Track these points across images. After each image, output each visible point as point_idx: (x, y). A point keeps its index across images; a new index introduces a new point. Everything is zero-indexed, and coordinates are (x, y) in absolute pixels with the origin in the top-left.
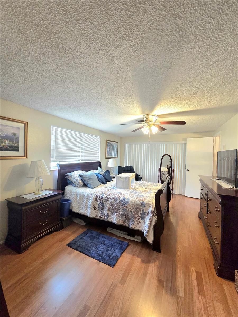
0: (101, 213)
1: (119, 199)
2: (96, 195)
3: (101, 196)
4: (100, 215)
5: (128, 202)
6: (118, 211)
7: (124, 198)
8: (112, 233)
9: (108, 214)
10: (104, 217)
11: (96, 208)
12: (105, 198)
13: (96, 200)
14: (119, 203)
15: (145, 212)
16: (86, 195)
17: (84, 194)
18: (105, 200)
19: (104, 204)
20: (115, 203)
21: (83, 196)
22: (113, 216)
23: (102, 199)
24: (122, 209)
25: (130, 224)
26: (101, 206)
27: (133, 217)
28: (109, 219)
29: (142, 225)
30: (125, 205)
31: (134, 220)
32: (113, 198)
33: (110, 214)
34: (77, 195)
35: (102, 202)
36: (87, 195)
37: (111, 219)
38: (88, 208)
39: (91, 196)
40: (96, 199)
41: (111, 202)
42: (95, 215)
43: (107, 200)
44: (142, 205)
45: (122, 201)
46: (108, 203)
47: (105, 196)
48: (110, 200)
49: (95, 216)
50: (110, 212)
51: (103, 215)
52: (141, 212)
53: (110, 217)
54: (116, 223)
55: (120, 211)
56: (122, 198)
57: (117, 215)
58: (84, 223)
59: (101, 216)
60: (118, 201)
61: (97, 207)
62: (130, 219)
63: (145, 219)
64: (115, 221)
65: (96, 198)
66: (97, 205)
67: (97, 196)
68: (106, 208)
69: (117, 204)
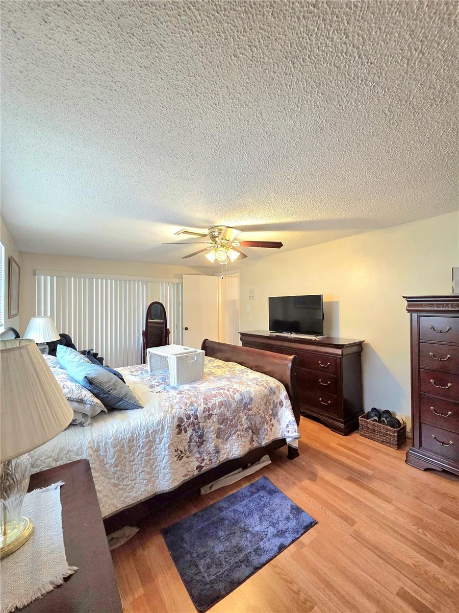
0: (199, 456)
1: (234, 399)
2: (176, 419)
3: (190, 413)
4: (198, 464)
5: (251, 399)
6: (239, 427)
7: (241, 395)
9: (216, 447)
10: (210, 460)
11: (181, 452)
12: (204, 412)
13: (179, 433)
14: (237, 410)
16: (144, 432)
17: (132, 436)
18: (205, 417)
19: (203, 429)
20: (228, 414)
21: (131, 440)
22: (228, 446)
23: (196, 419)
24: (245, 417)
25: (262, 438)
26: (197, 439)
27: (264, 424)
28: (223, 458)
29: (276, 428)
30: (249, 407)
31: (266, 427)
32: (221, 404)
33: (221, 446)
35: (199, 428)
36: (148, 431)
37: (225, 454)
38: (158, 468)
39: (163, 427)
40: (180, 428)
41: (221, 415)
42: (185, 472)
43: (210, 416)
44: (271, 392)
45: (241, 400)
46: (213, 423)
47: (200, 409)
48: (216, 411)
49: (186, 475)
50: (220, 440)
51: (206, 458)
52: (272, 406)
53: (223, 452)
54: (241, 454)
55: (242, 425)
56: (237, 397)
57: (238, 436)
59: (203, 465)
60: (234, 405)
61: (187, 447)
62: (260, 429)
63: (279, 414)
64: (237, 452)
65: (179, 426)
66: (185, 444)
67: (181, 420)
68: (211, 436)
69: (234, 412)
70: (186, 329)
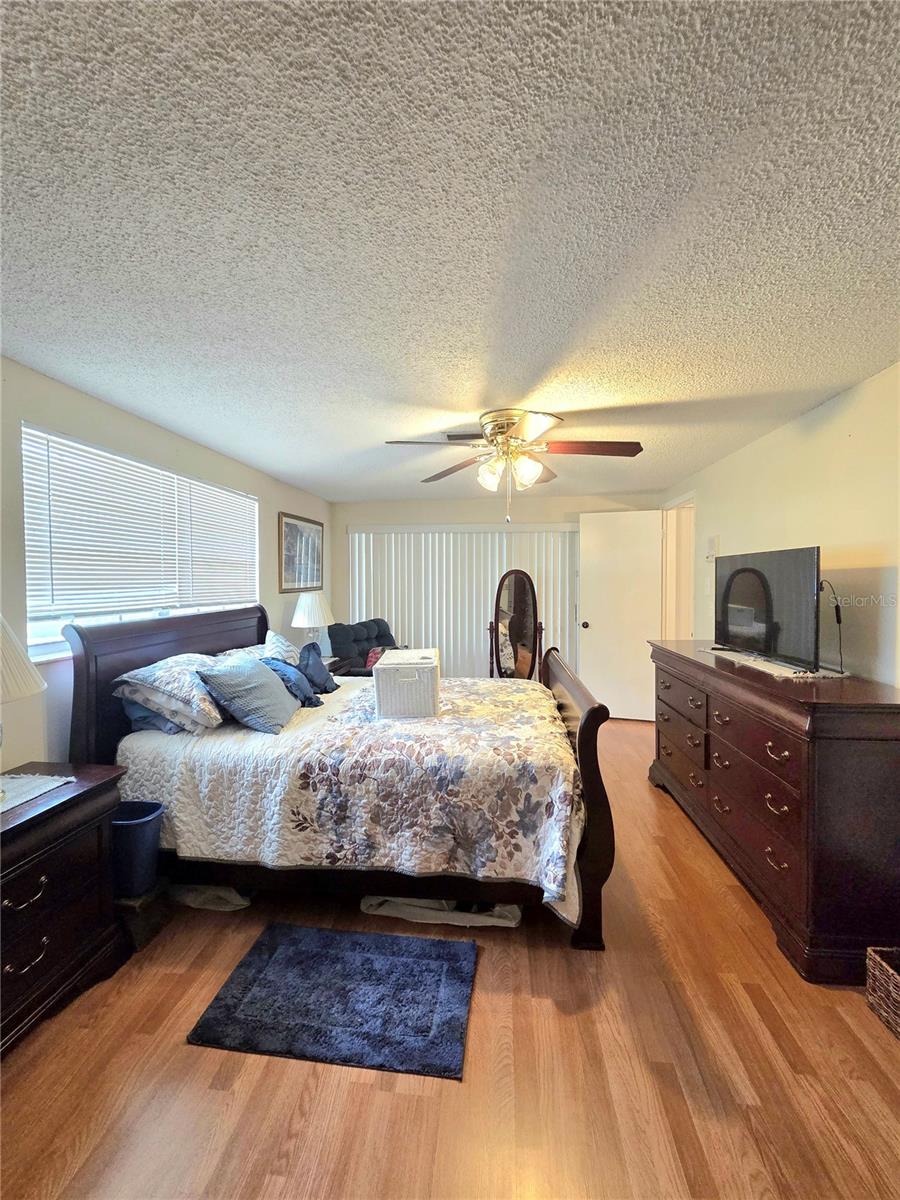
0: (335, 838)
1: (421, 763)
2: (302, 764)
3: (329, 761)
4: (331, 850)
5: (460, 774)
6: (421, 819)
7: (440, 760)
8: (387, 917)
9: (369, 836)
10: (354, 854)
11: (305, 819)
12: (353, 768)
13: (305, 786)
14: (421, 785)
15: (538, 802)
16: (250, 767)
17: (235, 767)
18: (352, 777)
19: (346, 795)
20: (400, 787)
21: (233, 772)
22: (394, 845)
23: (337, 775)
24: (438, 805)
25: (479, 864)
26: (334, 810)
27: (489, 833)
28: (380, 861)
29: (527, 858)
30: (450, 787)
31: (493, 844)
32: (391, 764)
33: (379, 838)
34: (196, 774)
35: (339, 792)
36: (256, 767)
37: (386, 856)
38: (264, 828)
39: (278, 769)
40: (305, 779)
41: (384, 782)
42: (306, 853)
43: (362, 778)
44: (522, 775)
45: (436, 770)
46: (368, 792)
47: (349, 761)
48: (378, 774)
49: (308, 859)
50: (379, 829)
51: (346, 847)
52: (521, 806)
53: (382, 851)
54: (417, 870)
55: (428, 817)
56: (431, 761)
57: (415, 835)
58: (240, 902)
59: (338, 855)
60: (417, 774)
61: (315, 815)
62: (476, 842)
63: (541, 831)
64: (408, 864)
65: (305, 776)
66: (314, 807)
67: (309, 767)
68: (360, 814)
69: (414, 786)
70: (586, 625)
